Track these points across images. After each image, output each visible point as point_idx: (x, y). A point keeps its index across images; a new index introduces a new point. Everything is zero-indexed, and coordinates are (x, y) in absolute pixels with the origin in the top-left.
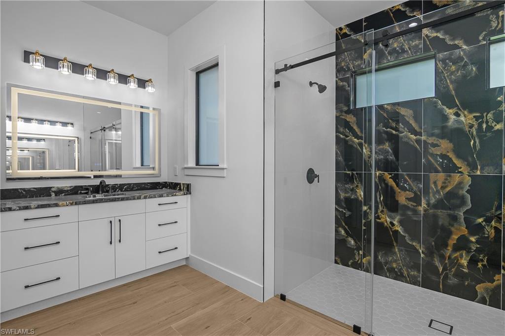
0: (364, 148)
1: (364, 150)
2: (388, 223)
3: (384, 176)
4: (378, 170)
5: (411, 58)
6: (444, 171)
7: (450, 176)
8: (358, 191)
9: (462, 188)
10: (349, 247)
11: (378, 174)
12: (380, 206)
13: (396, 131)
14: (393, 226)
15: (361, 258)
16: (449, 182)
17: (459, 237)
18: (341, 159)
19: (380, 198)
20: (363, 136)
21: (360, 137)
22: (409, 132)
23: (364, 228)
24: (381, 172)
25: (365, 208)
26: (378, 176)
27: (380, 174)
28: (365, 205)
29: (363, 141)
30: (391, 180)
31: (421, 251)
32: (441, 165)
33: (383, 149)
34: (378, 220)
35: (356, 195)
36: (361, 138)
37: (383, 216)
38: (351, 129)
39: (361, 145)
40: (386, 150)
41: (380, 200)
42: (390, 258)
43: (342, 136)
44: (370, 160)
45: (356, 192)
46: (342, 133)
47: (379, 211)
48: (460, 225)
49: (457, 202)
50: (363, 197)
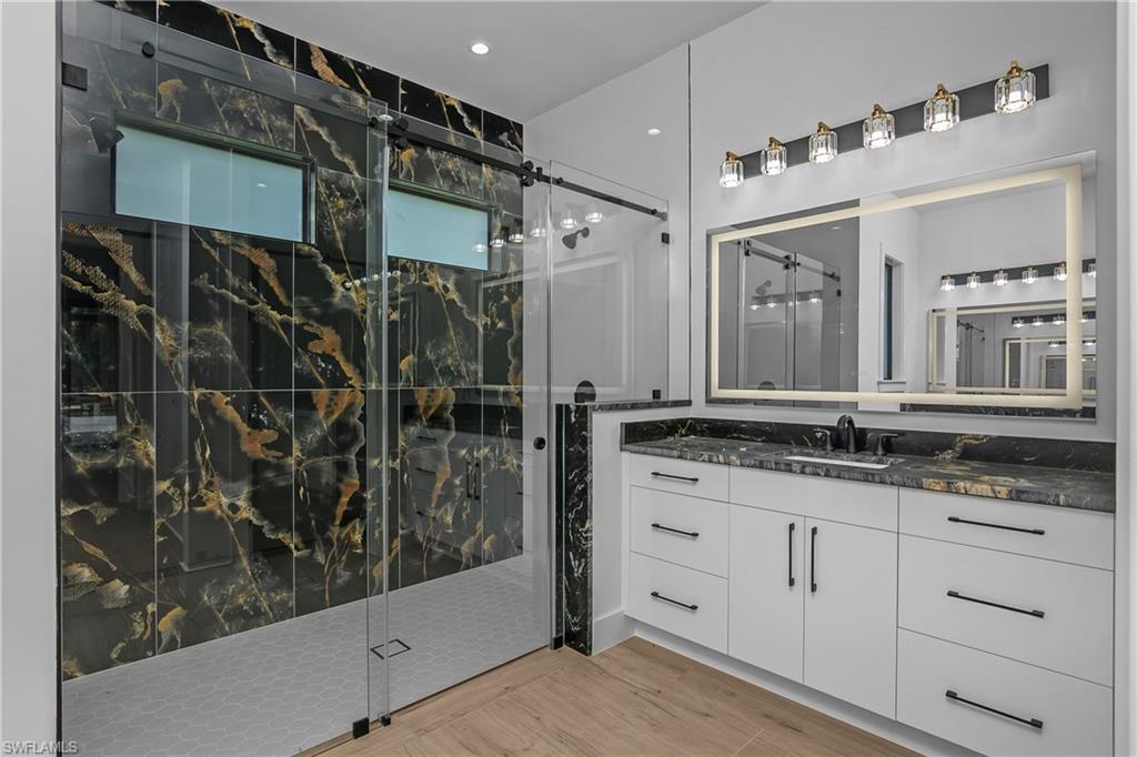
0: (156, 327)
1: (158, 335)
2: (225, 507)
3: (213, 401)
4: (197, 387)
5: (271, 150)
6: (329, 385)
7: (336, 393)
8: (137, 443)
9: (353, 413)
10: (113, 609)
11: (196, 396)
12: (203, 473)
13: (241, 298)
14: (234, 513)
15: (154, 621)
16: (336, 404)
17: (351, 498)
18: (75, 353)
19: (203, 454)
20: (155, 296)
21: (146, 297)
22: (268, 304)
23: (158, 539)
24: (204, 391)
25: (162, 486)
26: (199, 401)
27: (204, 395)
28: (162, 478)
29: (154, 310)
30: (230, 407)
31: (292, 546)
32: (323, 374)
33: (210, 334)
34: (199, 509)
35: (133, 456)
36: (148, 300)
37: (211, 495)
38: (114, 272)
39: (146, 319)
40: (216, 339)
41: (204, 458)
42: (231, 588)
43: (78, 286)
44: (175, 360)
45: (134, 447)
46: (84, 280)
47: (201, 486)
48: (351, 477)
49: (346, 437)
50: (154, 457)
